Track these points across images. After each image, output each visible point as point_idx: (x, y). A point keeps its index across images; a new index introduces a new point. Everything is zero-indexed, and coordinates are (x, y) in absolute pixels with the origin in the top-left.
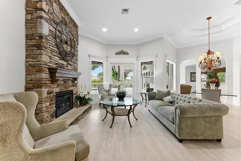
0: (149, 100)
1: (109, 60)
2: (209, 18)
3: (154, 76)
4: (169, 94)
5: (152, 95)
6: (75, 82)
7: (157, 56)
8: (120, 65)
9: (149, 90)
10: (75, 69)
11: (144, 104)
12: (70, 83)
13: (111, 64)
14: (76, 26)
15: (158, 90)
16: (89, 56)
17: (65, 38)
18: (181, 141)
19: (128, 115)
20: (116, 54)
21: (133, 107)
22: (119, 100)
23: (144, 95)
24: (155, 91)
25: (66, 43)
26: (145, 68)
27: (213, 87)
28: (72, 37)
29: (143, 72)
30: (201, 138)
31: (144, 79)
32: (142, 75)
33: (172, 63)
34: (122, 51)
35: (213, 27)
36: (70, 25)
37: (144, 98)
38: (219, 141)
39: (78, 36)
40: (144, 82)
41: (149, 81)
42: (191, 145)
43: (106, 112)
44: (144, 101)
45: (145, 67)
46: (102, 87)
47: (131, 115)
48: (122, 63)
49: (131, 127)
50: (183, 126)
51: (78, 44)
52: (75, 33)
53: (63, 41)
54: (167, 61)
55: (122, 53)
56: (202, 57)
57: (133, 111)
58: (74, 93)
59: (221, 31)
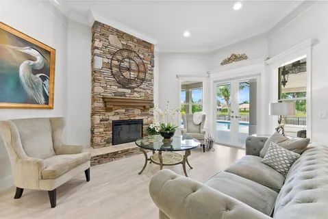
1: (212, 76)
6: (149, 111)
8: (232, 82)
10: (148, 96)
12: (138, 112)
13: (215, 82)
14: (148, 46)
16: (177, 77)
20: (222, 64)
25: (129, 70)
34: (233, 55)
39: (153, 57)
46: (191, 119)
48: (233, 77)
51: (153, 67)
52: (147, 54)
58: (144, 122)
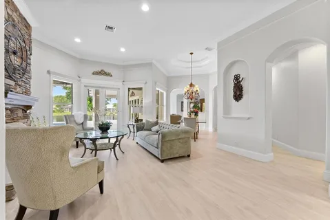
0: (137, 131)
1: (83, 80)
2: (192, 54)
3: (143, 105)
4: (157, 123)
5: (140, 126)
6: (28, 111)
7: (146, 83)
8: (100, 90)
9: (137, 120)
10: (27, 93)
11: (131, 138)
12: (20, 113)
13: (85, 86)
14: (28, 26)
15: (147, 121)
16: (49, 72)
17: (12, 45)
18: (162, 161)
19: (114, 148)
20: (93, 74)
21: (119, 138)
22: (102, 133)
23: (131, 127)
24: (144, 121)
25: (15, 53)
26: (133, 94)
27: (193, 116)
28: (23, 44)
29: (131, 99)
30: (177, 156)
31: (132, 108)
32: (129, 102)
33: (162, 91)
34: (103, 71)
35: (195, 62)
36: (20, 26)
37: (132, 130)
38: (189, 156)
39: (31, 42)
40: (132, 112)
41: (137, 110)
42: (170, 162)
43: (84, 148)
44: (132, 133)
45: (133, 92)
46: (72, 119)
47: (117, 148)
48: (102, 86)
49: (117, 159)
50: (165, 149)
51: (31, 54)
52: (27, 37)
53: (10, 50)
54: (157, 89)
55: (102, 73)
56: (186, 88)
57: (119, 144)
59: (200, 67)
